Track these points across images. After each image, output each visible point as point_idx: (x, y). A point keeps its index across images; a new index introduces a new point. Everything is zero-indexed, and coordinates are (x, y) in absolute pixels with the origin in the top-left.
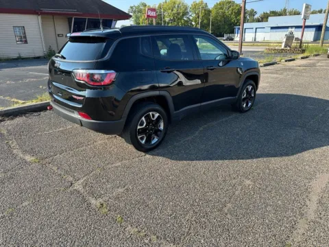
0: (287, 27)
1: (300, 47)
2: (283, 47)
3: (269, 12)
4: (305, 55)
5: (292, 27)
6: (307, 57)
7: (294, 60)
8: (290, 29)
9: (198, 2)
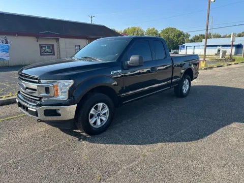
0: (216, 46)
1: (231, 58)
2: (220, 58)
3: (198, 35)
4: (235, 62)
5: (219, 46)
6: (237, 64)
7: (231, 65)
8: (218, 47)
9: (151, 29)
